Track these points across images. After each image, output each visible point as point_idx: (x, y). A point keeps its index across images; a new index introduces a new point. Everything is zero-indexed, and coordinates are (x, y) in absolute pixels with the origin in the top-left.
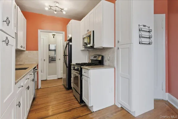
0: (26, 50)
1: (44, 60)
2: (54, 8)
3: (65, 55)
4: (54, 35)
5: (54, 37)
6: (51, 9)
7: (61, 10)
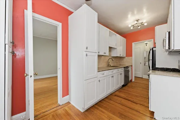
0: (126, 57)
1: (141, 63)
2: (136, 25)
3: (149, 60)
4: (146, 43)
5: (146, 45)
6: (134, 27)
7: (141, 24)
